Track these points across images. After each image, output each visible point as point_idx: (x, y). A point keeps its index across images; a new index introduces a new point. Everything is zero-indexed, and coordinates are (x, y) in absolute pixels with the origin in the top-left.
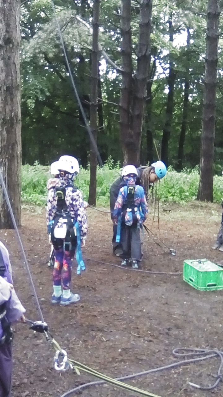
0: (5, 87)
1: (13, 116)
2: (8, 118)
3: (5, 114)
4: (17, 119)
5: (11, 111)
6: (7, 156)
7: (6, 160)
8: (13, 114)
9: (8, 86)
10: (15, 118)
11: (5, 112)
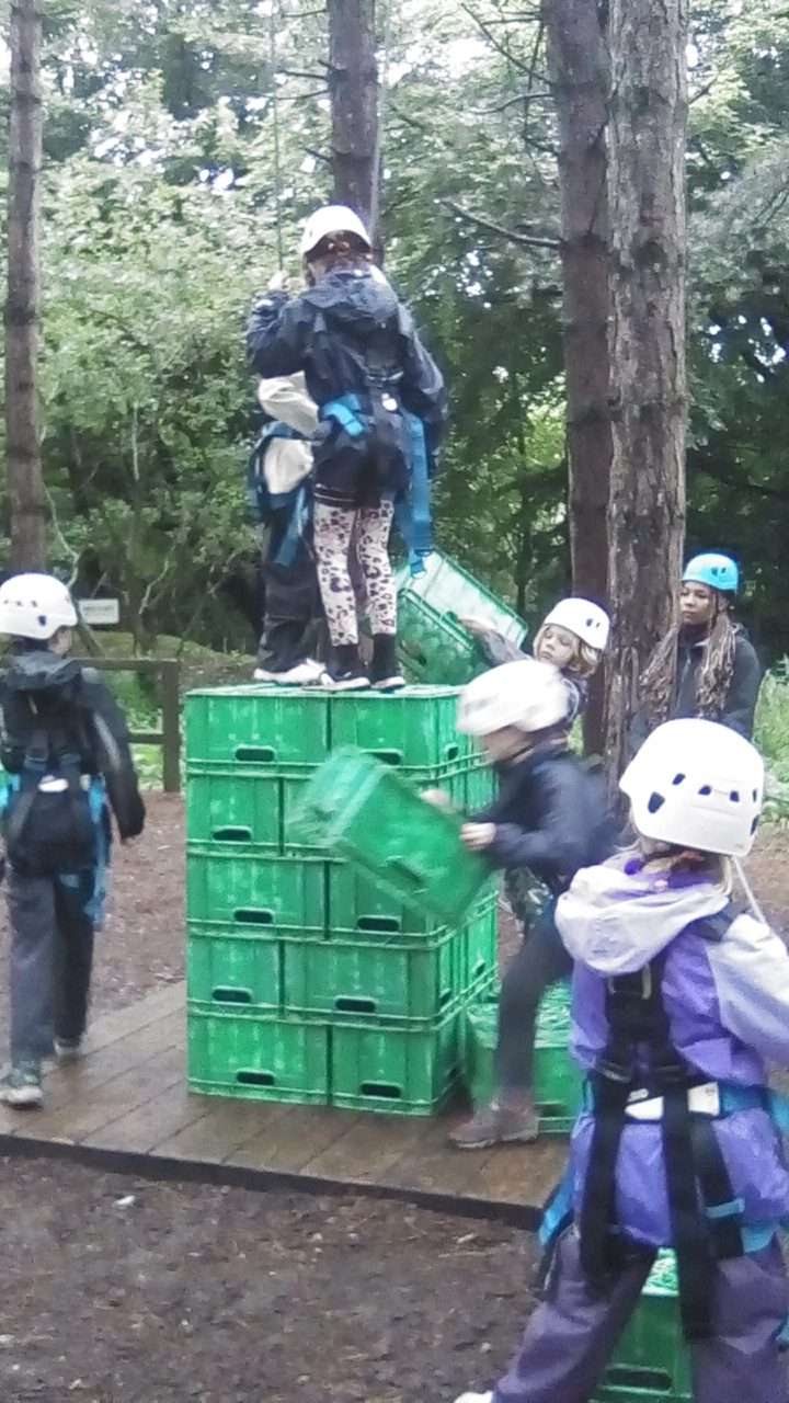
0: (636, 412)
1: (659, 504)
2: (645, 512)
3: (635, 499)
4: (672, 512)
5: (655, 489)
6: (637, 640)
7: (634, 651)
8: (660, 496)
9: (646, 403)
10: (666, 511)
11: (635, 493)
